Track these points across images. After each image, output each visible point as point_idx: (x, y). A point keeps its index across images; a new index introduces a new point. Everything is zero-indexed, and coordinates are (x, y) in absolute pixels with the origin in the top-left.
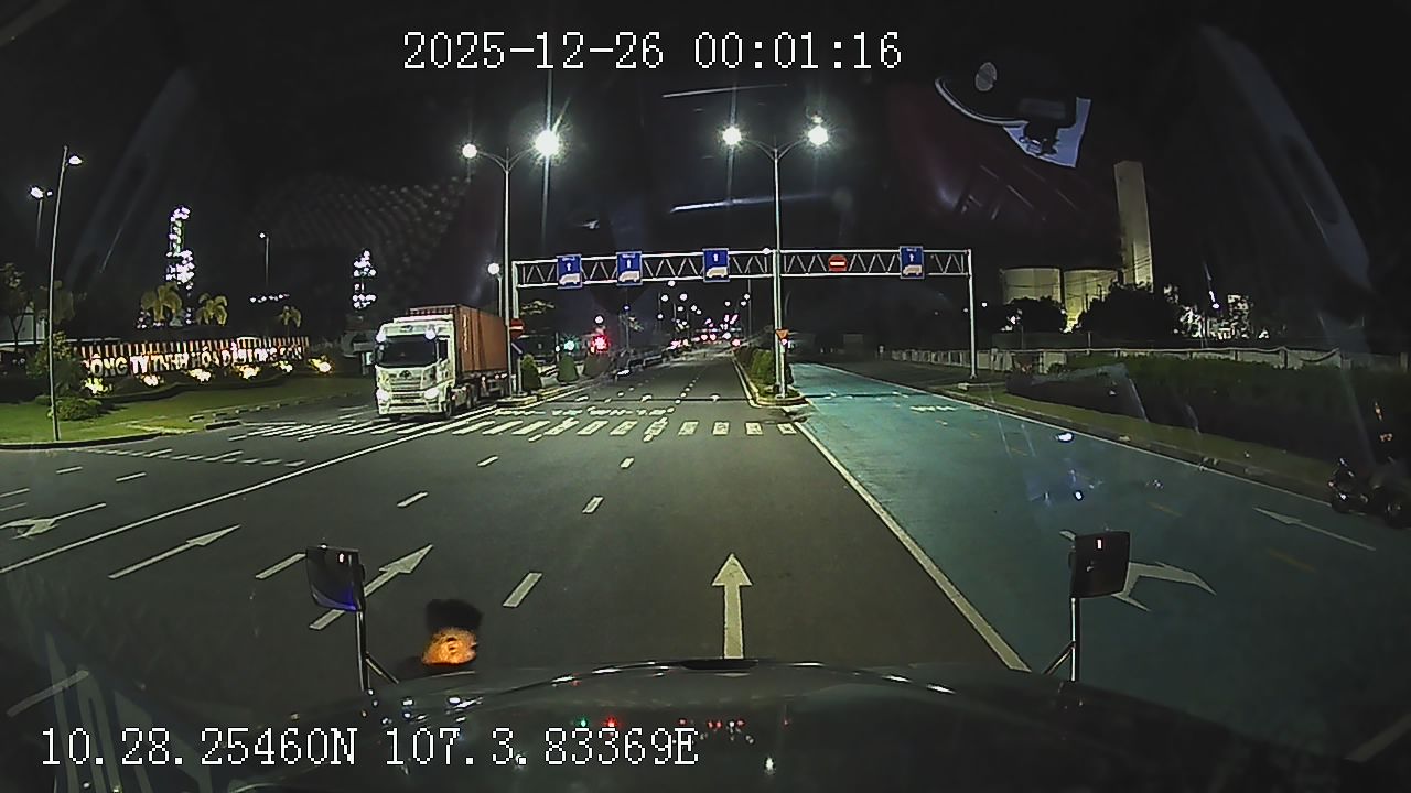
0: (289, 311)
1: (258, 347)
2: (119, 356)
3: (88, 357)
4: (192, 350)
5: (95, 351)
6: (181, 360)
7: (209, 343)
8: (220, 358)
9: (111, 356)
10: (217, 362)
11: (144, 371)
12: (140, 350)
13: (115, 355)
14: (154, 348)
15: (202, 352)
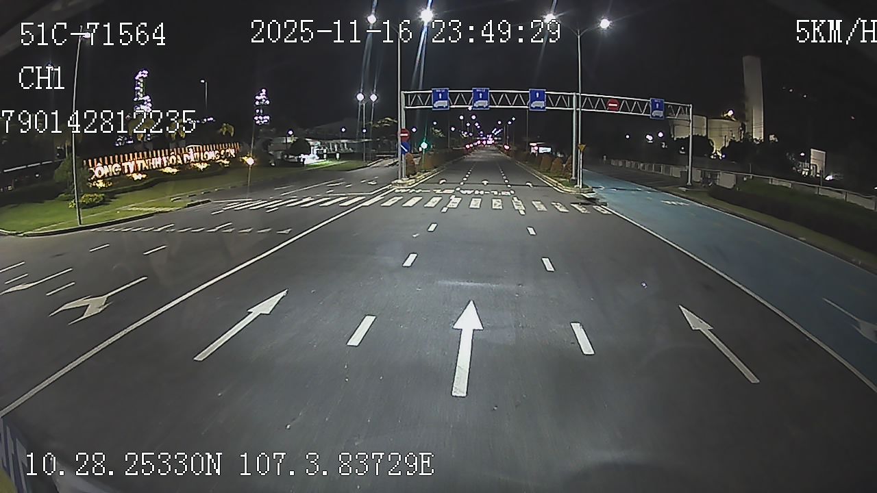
0: (226, 127)
1: (207, 150)
2: (114, 163)
3: (93, 165)
4: (163, 155)
5: (98, 162)
6: (156, 162)
7: (175, 150)
8: (182, 159)
9: (109, 163)
10: (180, 162)
11: (132, 171)
12: (129, 158)
13: (112, 163)
14: (138, 156)
15: (170, 156)
